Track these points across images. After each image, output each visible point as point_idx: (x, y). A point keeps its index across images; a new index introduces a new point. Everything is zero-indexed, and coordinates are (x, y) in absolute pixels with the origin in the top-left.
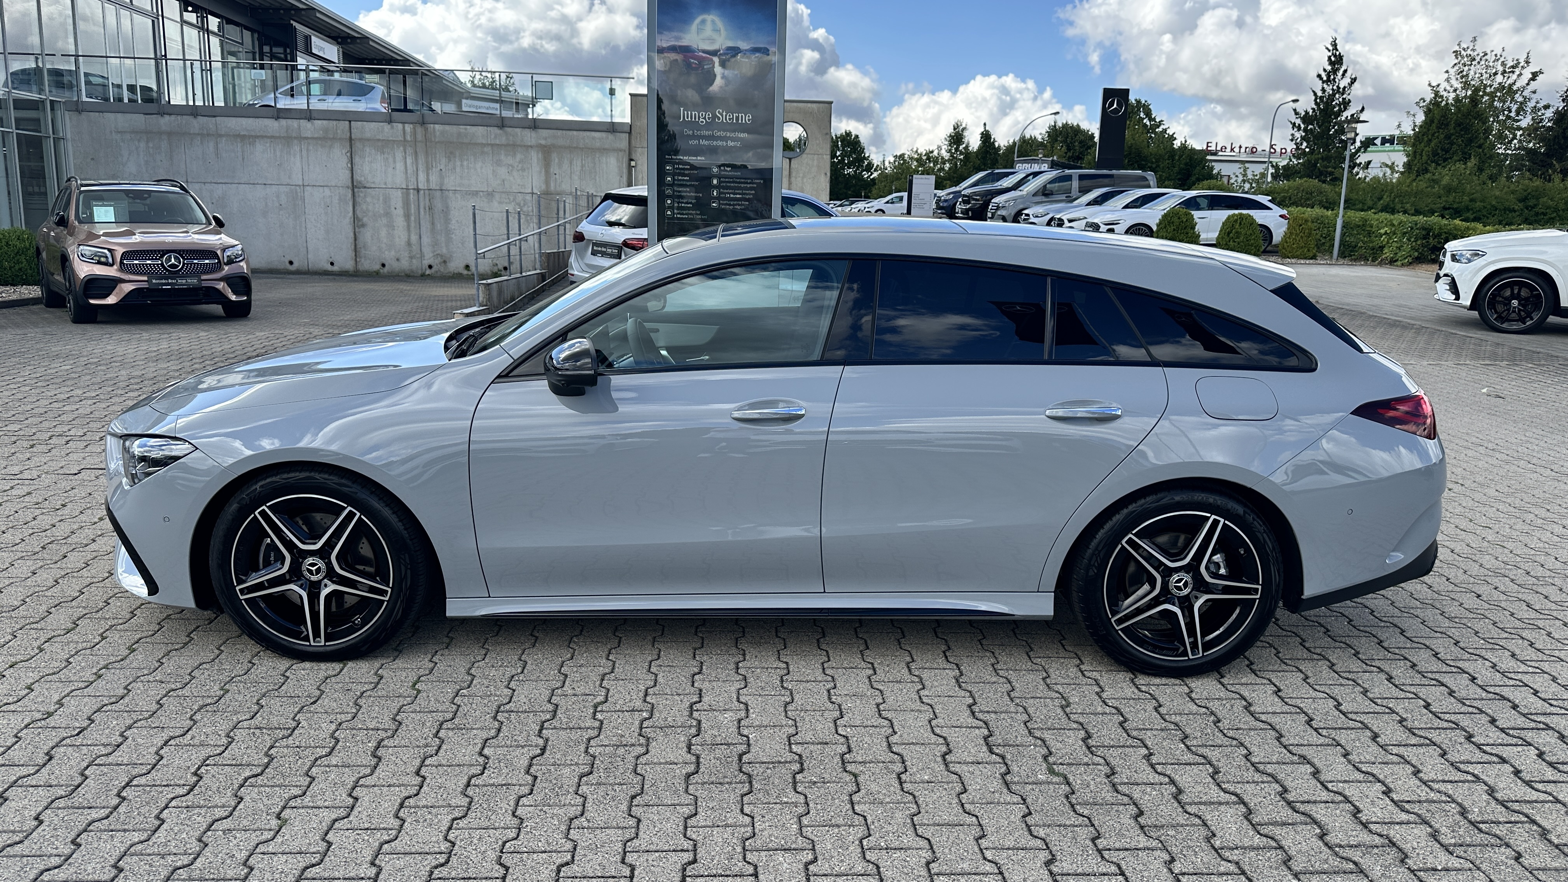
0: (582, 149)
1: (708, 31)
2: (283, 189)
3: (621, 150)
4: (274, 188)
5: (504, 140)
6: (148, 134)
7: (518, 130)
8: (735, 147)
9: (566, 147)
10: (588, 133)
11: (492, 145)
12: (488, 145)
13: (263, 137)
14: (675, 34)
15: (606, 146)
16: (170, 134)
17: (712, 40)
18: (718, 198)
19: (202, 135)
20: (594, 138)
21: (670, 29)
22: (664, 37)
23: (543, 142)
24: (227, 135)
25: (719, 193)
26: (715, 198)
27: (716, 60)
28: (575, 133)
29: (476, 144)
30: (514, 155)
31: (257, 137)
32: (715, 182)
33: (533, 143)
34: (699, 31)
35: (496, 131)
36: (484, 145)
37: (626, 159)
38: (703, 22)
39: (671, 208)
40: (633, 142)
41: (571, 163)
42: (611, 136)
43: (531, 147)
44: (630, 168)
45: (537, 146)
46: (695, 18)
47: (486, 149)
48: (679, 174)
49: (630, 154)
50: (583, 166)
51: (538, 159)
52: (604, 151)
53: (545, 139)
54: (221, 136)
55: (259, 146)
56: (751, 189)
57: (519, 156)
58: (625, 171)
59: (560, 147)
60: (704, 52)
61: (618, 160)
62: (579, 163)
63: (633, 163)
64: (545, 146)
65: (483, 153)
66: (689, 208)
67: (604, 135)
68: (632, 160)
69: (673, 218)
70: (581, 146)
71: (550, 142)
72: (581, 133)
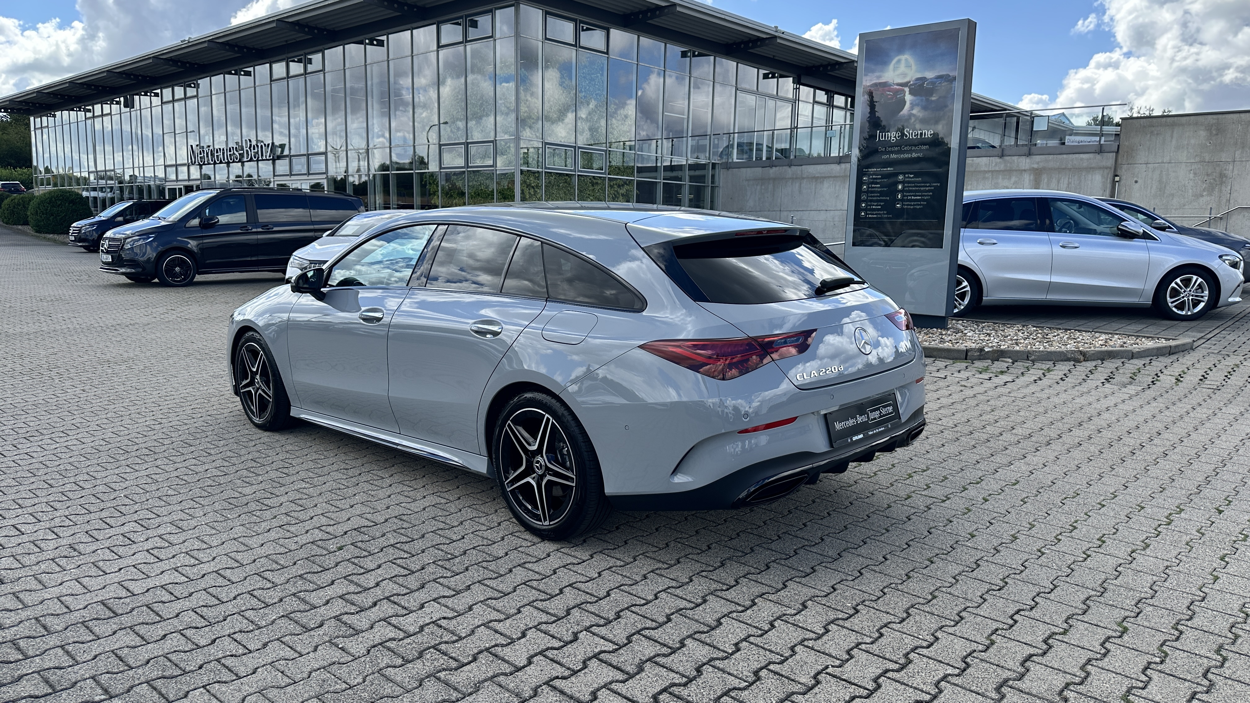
0: (1070, 169)
1: (902, 68)
2: (837, 213)
3: (1107, 168)
4: (832, 213)
5: (1002, 167)
6: (763, 180)
7: (1015, 158)
8: (919, 157)
9: (1055, 169)
10: (1077, 156)
11: (992, 172)
12: (989, 171)
13: (829, 177)
14: (877, 74)
15: (1093, 165)
16: (774, 179)
17: (904, 75)
18: (902, 200)
19: (792, 178)
20: (1082, 159)
21: (873, 71)
22: (868, 78)
23: (1035, 166)
24: (808, 178)
25: (903, 196)
26: (899, 200)
27: (907, 90)
28: (1065, 156)
29: (980, 172)
30: (1010, 178)
31: (825, 177)
32: (900, 187)
33: (1027, 167)
34: (895, 69)
35: (997, 160)
36: (986, 172)
37: (1111, 176)
38: (899, 61)
39: (865, 210)
40: (1120, 161)
41: (1058, 182)
42: (1098, 157)
43: (1025, 170)
44: (1114, 183)
45: (1030, 170)
46: (892, 60)
47: (987, 175)
48: (872, 183)
49: (1115, 170)
50: (1069, 183)
51: (1030, 180)
52: (1090, 169)
53: (1038, 163)
54: (803, 178)
55: (826, 184)
56: (929, 191)
57: (1013, 179)
58: (1109, 186)
59: (1051, 169)
60: (898, 84)
61: (1103, 176)
62: (1066, 182)
63: (1117, 179)
64: (1037, 169)
65: (984, 178)
66: (878, 210)
67: (1091, 155)
68: (1117, 176)
69: (866, 218)
70: (1069, 166)
71: (1041, 165)
72: (1071, 156)
